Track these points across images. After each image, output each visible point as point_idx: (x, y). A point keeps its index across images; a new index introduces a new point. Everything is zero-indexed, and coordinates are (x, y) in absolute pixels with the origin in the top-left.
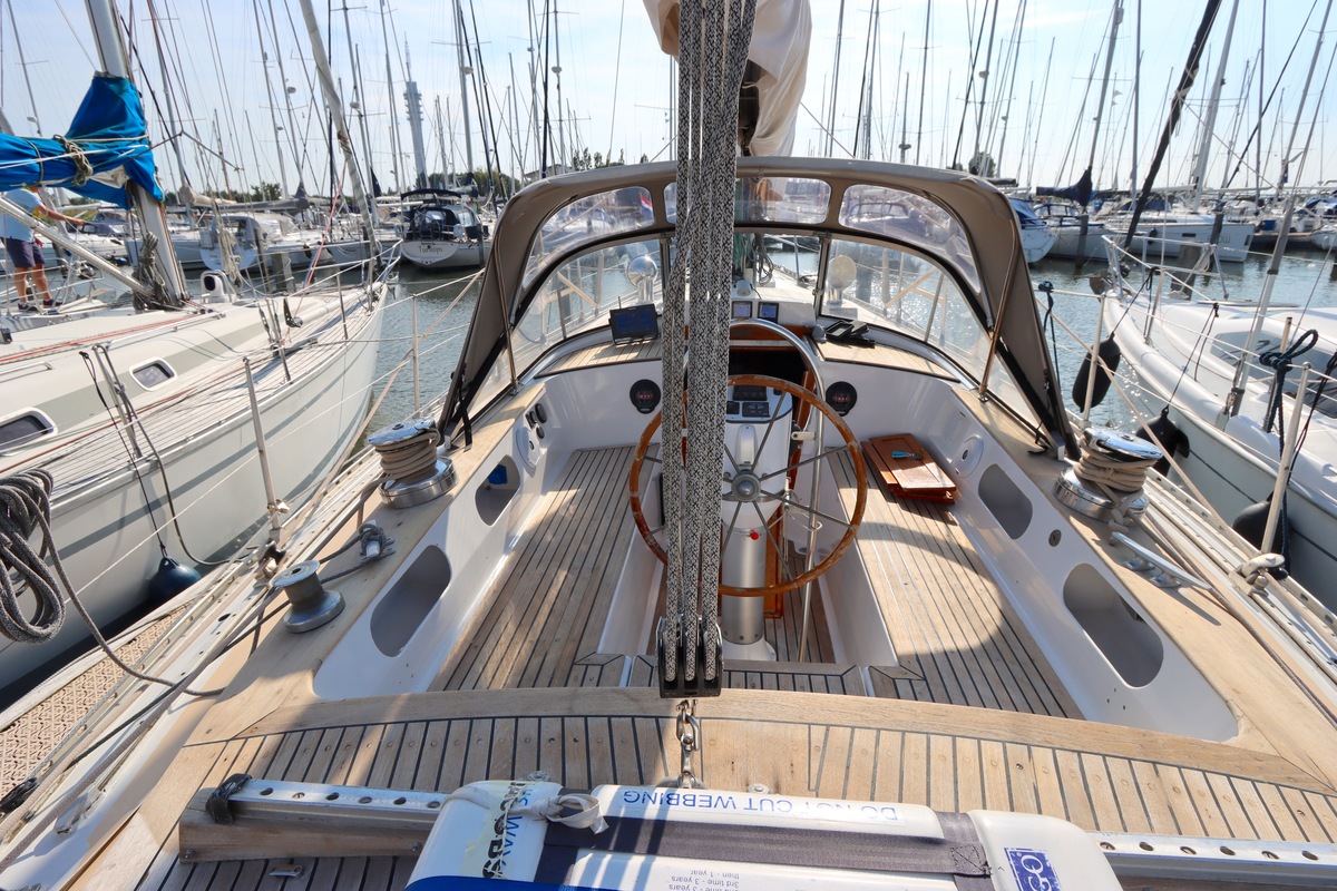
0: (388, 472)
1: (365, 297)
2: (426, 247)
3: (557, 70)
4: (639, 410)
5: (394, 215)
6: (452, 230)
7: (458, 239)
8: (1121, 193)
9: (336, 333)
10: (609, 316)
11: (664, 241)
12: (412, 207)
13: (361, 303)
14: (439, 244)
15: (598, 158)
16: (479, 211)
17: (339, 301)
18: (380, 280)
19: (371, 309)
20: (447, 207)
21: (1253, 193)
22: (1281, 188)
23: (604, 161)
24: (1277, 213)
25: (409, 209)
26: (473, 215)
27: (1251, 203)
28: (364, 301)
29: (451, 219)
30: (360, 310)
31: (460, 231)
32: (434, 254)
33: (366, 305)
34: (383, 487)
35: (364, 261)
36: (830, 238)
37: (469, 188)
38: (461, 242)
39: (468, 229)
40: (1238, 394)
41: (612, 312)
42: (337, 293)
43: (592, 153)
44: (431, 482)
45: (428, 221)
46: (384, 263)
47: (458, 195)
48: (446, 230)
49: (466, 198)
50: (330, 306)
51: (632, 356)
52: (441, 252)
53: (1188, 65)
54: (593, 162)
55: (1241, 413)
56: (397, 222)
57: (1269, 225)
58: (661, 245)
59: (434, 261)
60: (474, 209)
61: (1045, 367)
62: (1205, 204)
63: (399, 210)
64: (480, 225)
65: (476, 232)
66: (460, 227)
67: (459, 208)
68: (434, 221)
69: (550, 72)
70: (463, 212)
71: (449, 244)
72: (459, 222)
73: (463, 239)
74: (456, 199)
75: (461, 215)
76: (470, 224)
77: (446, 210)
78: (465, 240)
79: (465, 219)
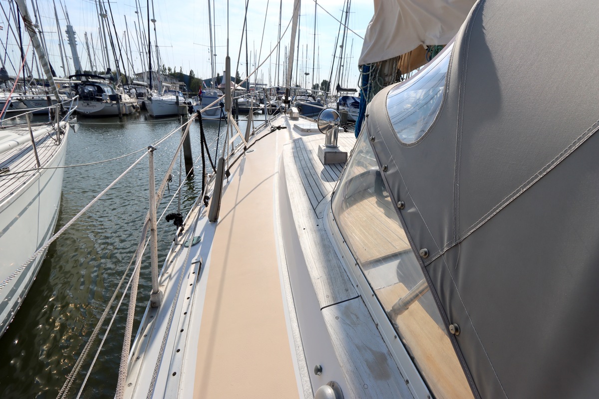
1: (53, 131)
2: (86, 104)
3: (154, 21)
5: (66, 87)
6: (101, 96)
7: (105, 101)
9: (29, 161)
12: (75, 84)
13: (50, 136)
14: (94, 103)
15: (170, 69)
16: (115, 88)
17: (29, 136)
18: (64, 120)
19: (59, 140)
20: (97, 84)
23: (173, 71)
25: (73, 85)
26: (112, 89)
28: (53, 134)
29: (100, 91)
30: (50, 142)
31: (106, 97)
32: (91, 108)
33: (55, 137)
35: (50, 107)
37: (109, 76)
38: (107, 102)
39: (110, 96)
42: (27, 129)
43: (167, 67)
45: (86, 91)
46: (65, 109)
47: (104, 78)
48: (97, 96)
49: (107, 82)
50: (21, 139)
52: (95, 107)
54: (167, 71)
56: (67, 90)
59: (91, 112)
60: (112, 87)
63: (67, 85)
64: (117, 94)
65: (115, 98)
66: (106, 95)
67: (104, 85)
68: (90, 91)
69: (150, 22)
70: (107, 87)
71: (100, 103)
72: (105, 92)
73: (108, 101)
74: (102, 81)
75: (106, 89)
76: (110, 93)
77: (97, 86)
78: (109, 101)
79: (108, 91)
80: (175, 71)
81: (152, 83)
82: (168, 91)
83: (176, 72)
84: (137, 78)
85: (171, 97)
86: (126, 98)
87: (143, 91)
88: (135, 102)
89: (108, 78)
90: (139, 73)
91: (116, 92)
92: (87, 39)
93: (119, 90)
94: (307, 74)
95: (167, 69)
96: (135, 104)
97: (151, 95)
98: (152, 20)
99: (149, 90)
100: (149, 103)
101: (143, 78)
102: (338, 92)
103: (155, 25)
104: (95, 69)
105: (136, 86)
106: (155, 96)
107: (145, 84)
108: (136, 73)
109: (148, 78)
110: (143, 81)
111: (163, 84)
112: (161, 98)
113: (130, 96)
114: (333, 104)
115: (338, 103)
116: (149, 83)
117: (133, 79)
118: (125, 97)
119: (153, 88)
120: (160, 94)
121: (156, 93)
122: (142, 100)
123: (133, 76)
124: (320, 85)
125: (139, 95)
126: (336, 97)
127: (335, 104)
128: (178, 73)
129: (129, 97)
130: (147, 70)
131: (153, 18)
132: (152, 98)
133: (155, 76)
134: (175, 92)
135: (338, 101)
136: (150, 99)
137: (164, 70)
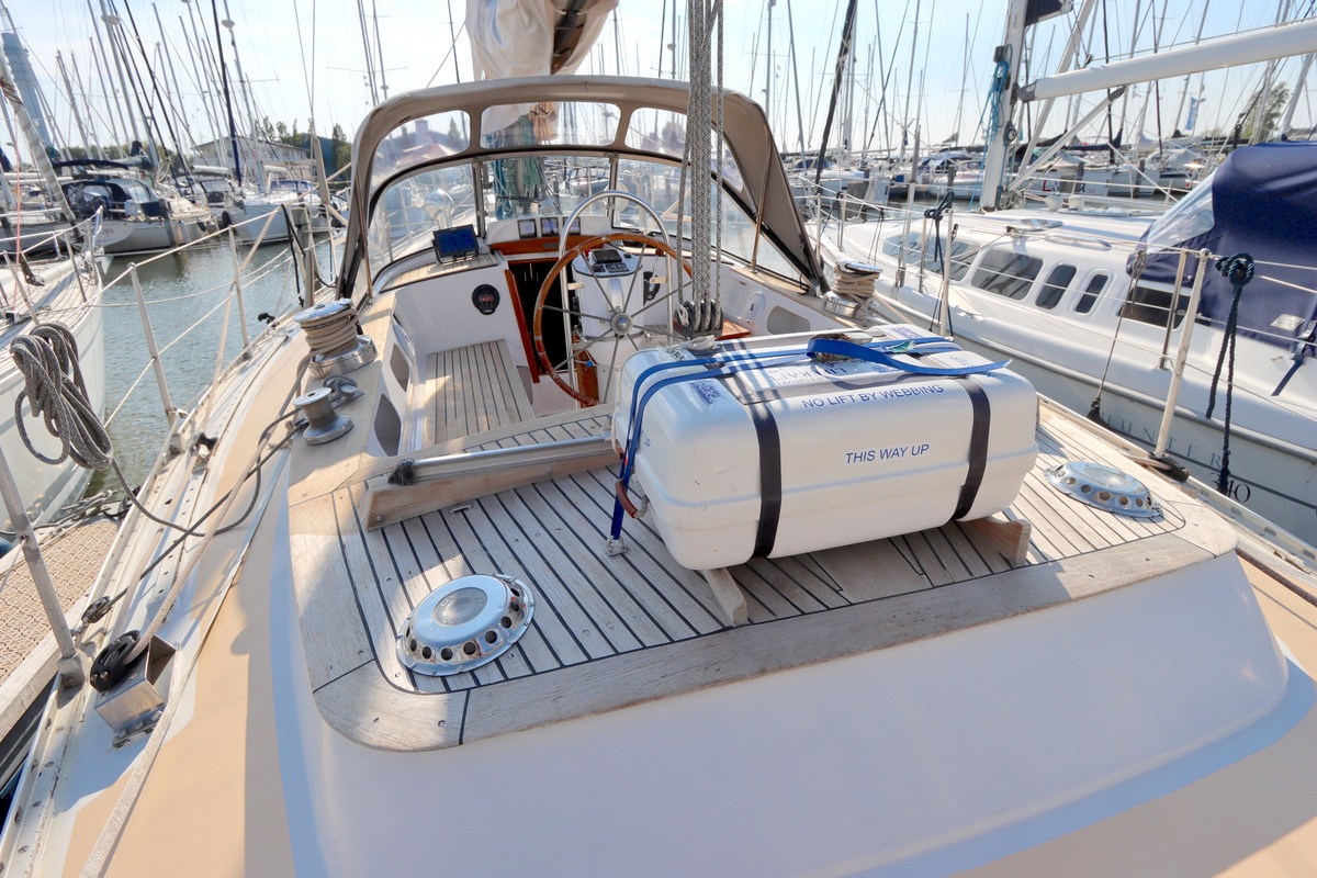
0: (315, 347)
3: (229, 24)
4: (482, 312)
6: (122, 207)
7: (132, 218)
8: (792, 155)
10: (433, 237)
11: (476, 165)
14: (107, 225)
15: (281, 128)
16: (154, 186)
20: (111, 181)
21: (885, 154)
22: (903, 149)
23: (290, 131)
24: (907, 170)
26: (147, 189)
27: (885, 162)
29: (119, 195)
31: (133, 208)
34: (314, 360)
36: (617, 157)
37: (137, 159)
38: (136, 221)
39: (144, 206)
40: (901, 275)
41: (435, 233)
43: (274, 123)
44: (356, 353)
45: (86, 198)
47: (125, 167)
48: (114, 207)
49: (133, 172)
51: (465, 267)
52: (112, 233)
53: (844, 37)
54: (276, 133)
55: (905, 285)
57: (900, 178)
58: (474, 169)
60: (147, 183)
61: (799, 232)
62: (853, 164)
64: (162, 200)
65: (156, 209)
66: (132, 204)
67: (128, 181)
68: (95, 198)
69: (221, 26)
70: (134, 186)
71: (121, 223)
72: (130, 198)
73: (139, 217)
74: (121, 172)
75: (131, 190)
76: (145, 200)
77: (110, 185)
78: (142, 218)
79: (137, 195)
80: (295, 131)
81: (240, 166)
82: (282, 181)
83: (299, 132)
84: (201, 157)
85: (288, 197)
86: (181, 207)
87: (220, 187)
88: (206, 216)
89: (136, 165)
90: (205, 142)
91: (157, 195)
92: (62, 67)
93: (165, 191)
95: (275, 127)
96: (204, 220)
97: (241, 194)
98: (224, 23)
99: (235, 184)
100: (239, 215)
101: (216, 156)
103: (232, 32)
104: (91, 142)
105: (202, 178)
106: (251, 197)
107: (224, 169)
108: (198, 143)
109: (230, 155)
110: (218, 164)
111: (267, 167)
112: (266, 200)
113: (193, 202)
116: (234, 166)
117: (192, 160)
118: (179, 206)
119: (244, 179)
120: (261, 190)
121: (254, 189)
122: (222, 210)
123: (192, 152)
125: (215, 198)
128: (303, 136)
129: (190, 205)
130: (226, 133)
131: (226, 18)
132: (245, 201)
133: (245, 147)
134: (296, 182)
136: (240, 205)
137: (268, 131)
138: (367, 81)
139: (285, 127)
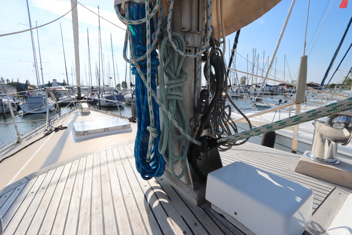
80: (12, 81)
83: (14, 81)
94: (111, 78)
102: (131, 87)
114: (129, 94)
115: (132, 94)
124: (121, 84)
126: (131, 90)
127: (131, 94)
128: (15, 83)
135: (132, 93)
137: (3, 81)
138: (34, 65)
139: (9, 80)
